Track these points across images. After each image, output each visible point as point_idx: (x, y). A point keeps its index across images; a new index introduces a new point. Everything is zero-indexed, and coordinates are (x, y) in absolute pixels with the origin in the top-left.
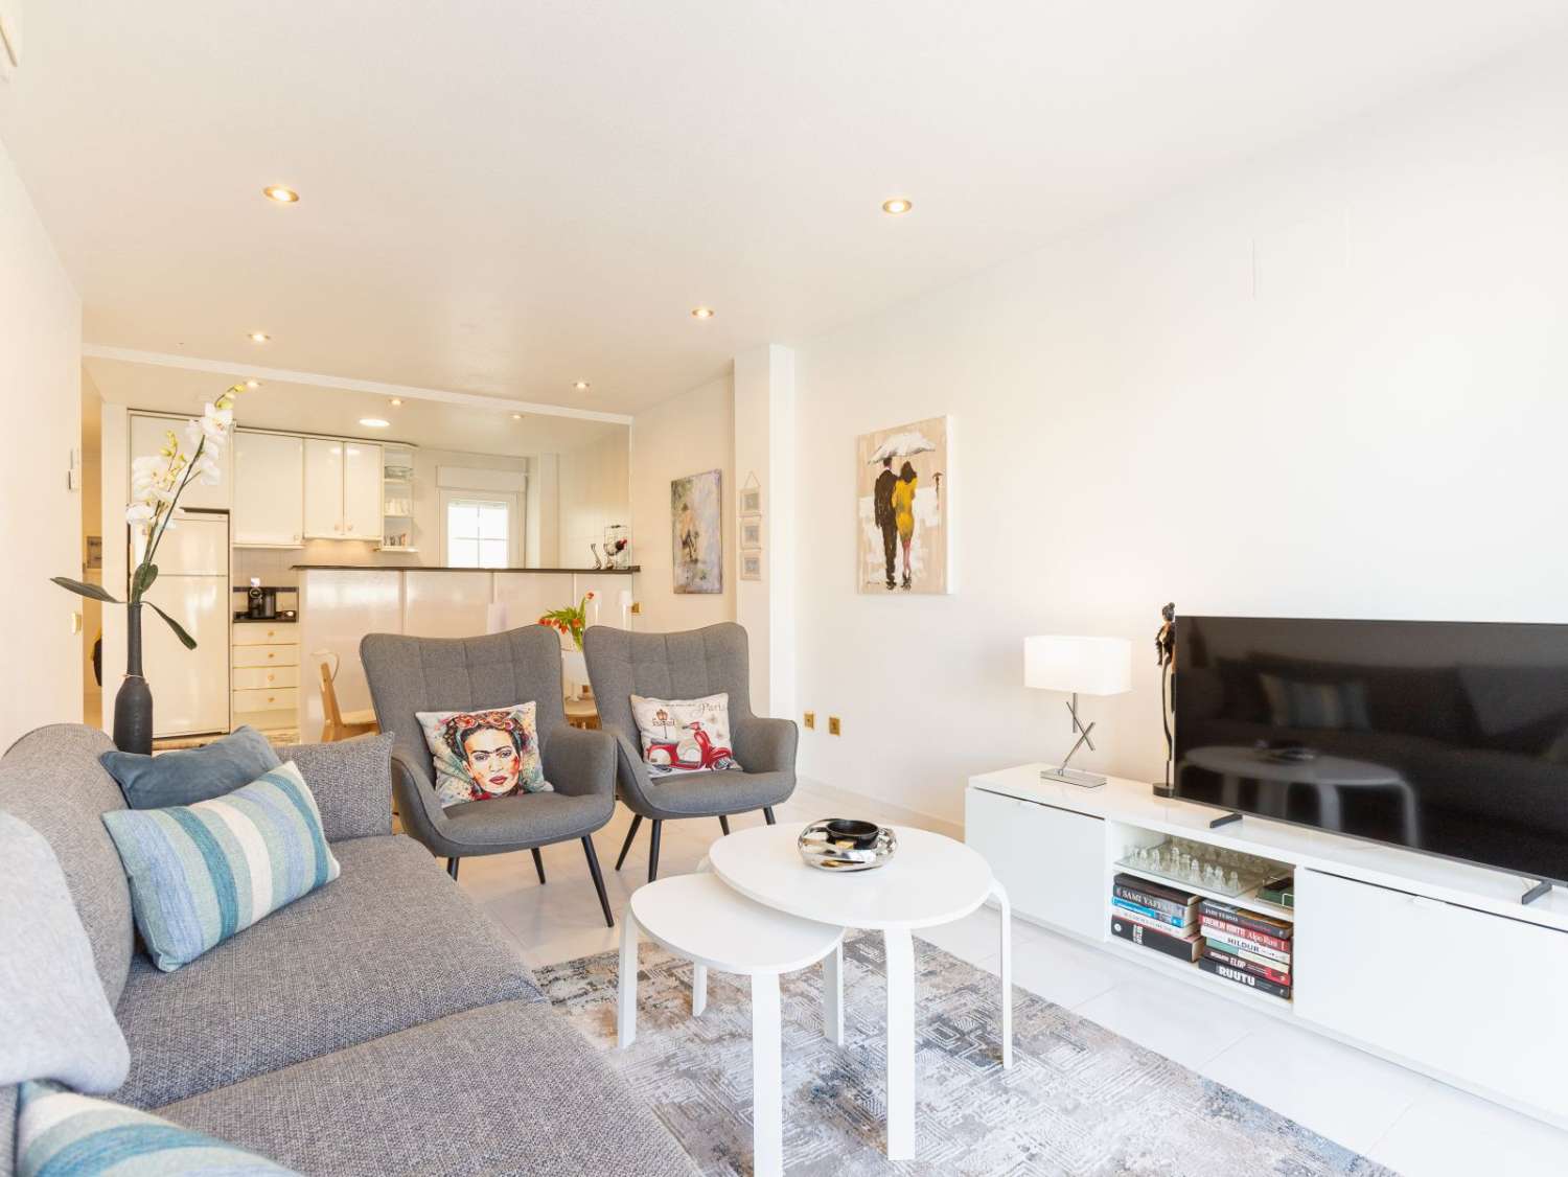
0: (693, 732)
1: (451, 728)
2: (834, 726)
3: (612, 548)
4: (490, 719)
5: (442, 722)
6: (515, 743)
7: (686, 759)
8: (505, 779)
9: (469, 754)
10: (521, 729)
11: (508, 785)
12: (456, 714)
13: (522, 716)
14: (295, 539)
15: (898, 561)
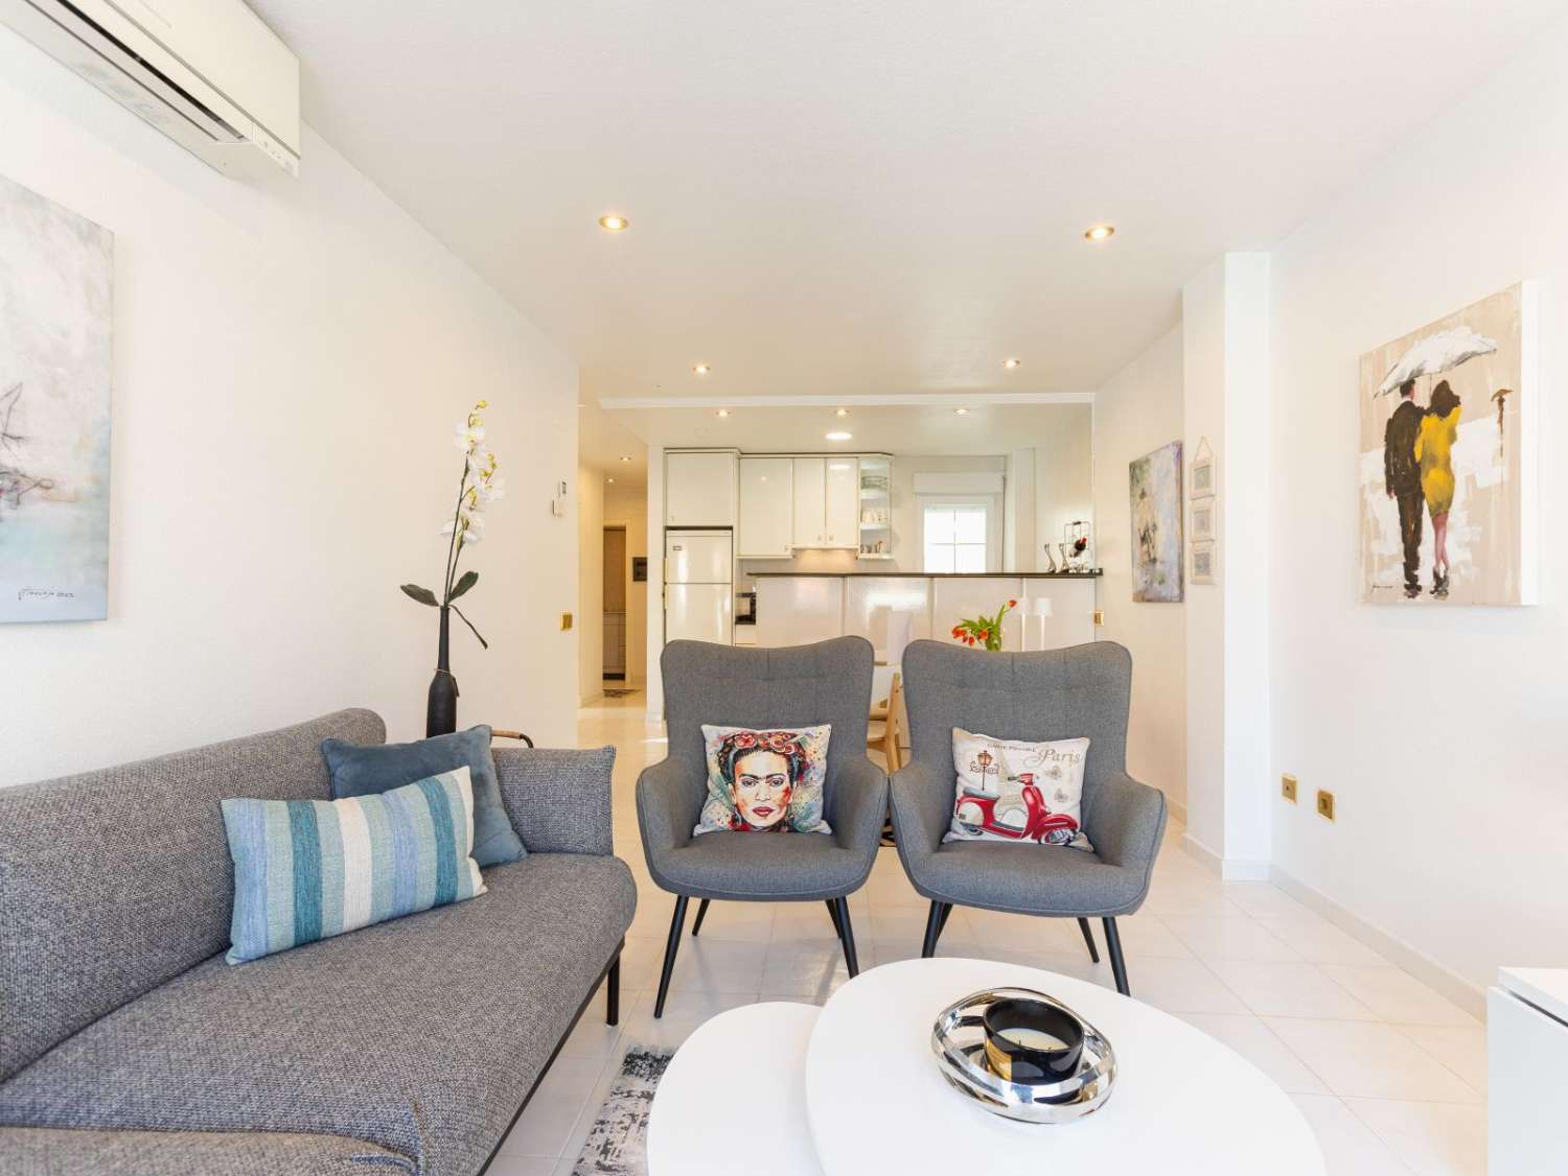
0: (1023, 786)
1: (728, 744)
2: (1326, 804)
3: (1070, 548)
4: (772, 741)
5: (720, 738)
6: (791, 772)
7: (1005, 821)
8: (771, 811)
9: (737, 778)
10: (803, 756)
11: (772, 819)
12: (738, 730)
13: (809, 740)
14: (786, 549)
15: (1426, 551)
